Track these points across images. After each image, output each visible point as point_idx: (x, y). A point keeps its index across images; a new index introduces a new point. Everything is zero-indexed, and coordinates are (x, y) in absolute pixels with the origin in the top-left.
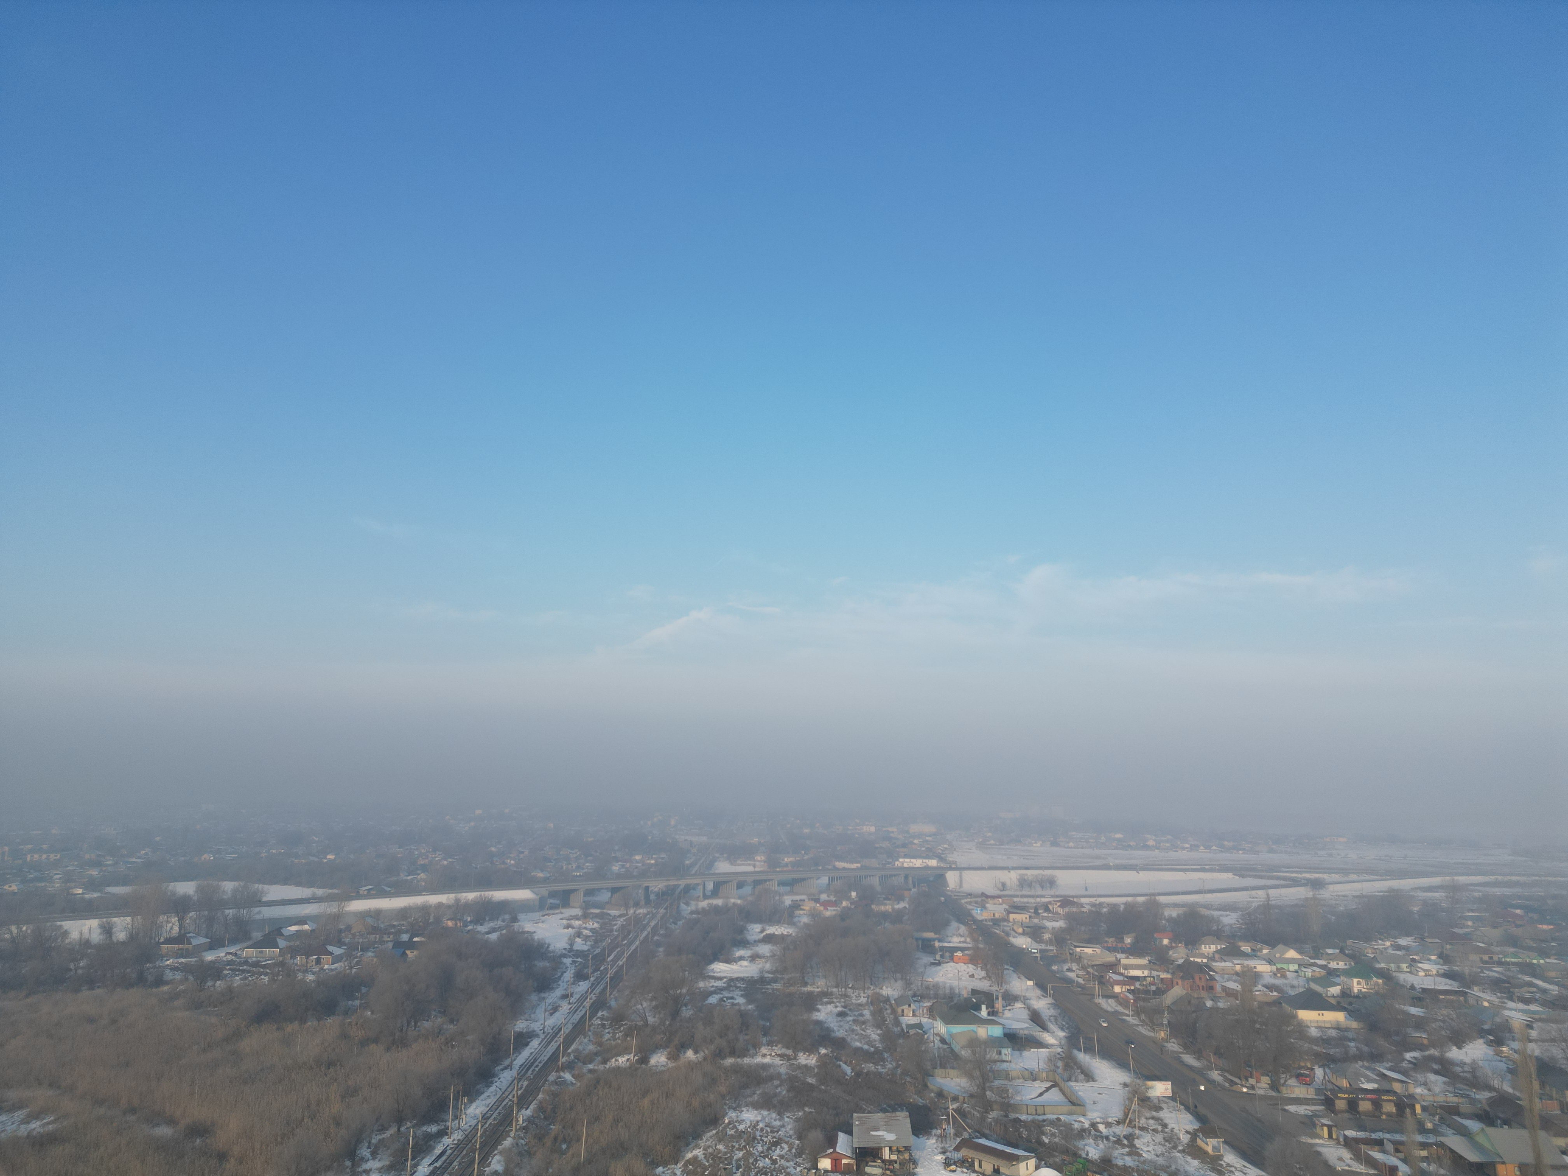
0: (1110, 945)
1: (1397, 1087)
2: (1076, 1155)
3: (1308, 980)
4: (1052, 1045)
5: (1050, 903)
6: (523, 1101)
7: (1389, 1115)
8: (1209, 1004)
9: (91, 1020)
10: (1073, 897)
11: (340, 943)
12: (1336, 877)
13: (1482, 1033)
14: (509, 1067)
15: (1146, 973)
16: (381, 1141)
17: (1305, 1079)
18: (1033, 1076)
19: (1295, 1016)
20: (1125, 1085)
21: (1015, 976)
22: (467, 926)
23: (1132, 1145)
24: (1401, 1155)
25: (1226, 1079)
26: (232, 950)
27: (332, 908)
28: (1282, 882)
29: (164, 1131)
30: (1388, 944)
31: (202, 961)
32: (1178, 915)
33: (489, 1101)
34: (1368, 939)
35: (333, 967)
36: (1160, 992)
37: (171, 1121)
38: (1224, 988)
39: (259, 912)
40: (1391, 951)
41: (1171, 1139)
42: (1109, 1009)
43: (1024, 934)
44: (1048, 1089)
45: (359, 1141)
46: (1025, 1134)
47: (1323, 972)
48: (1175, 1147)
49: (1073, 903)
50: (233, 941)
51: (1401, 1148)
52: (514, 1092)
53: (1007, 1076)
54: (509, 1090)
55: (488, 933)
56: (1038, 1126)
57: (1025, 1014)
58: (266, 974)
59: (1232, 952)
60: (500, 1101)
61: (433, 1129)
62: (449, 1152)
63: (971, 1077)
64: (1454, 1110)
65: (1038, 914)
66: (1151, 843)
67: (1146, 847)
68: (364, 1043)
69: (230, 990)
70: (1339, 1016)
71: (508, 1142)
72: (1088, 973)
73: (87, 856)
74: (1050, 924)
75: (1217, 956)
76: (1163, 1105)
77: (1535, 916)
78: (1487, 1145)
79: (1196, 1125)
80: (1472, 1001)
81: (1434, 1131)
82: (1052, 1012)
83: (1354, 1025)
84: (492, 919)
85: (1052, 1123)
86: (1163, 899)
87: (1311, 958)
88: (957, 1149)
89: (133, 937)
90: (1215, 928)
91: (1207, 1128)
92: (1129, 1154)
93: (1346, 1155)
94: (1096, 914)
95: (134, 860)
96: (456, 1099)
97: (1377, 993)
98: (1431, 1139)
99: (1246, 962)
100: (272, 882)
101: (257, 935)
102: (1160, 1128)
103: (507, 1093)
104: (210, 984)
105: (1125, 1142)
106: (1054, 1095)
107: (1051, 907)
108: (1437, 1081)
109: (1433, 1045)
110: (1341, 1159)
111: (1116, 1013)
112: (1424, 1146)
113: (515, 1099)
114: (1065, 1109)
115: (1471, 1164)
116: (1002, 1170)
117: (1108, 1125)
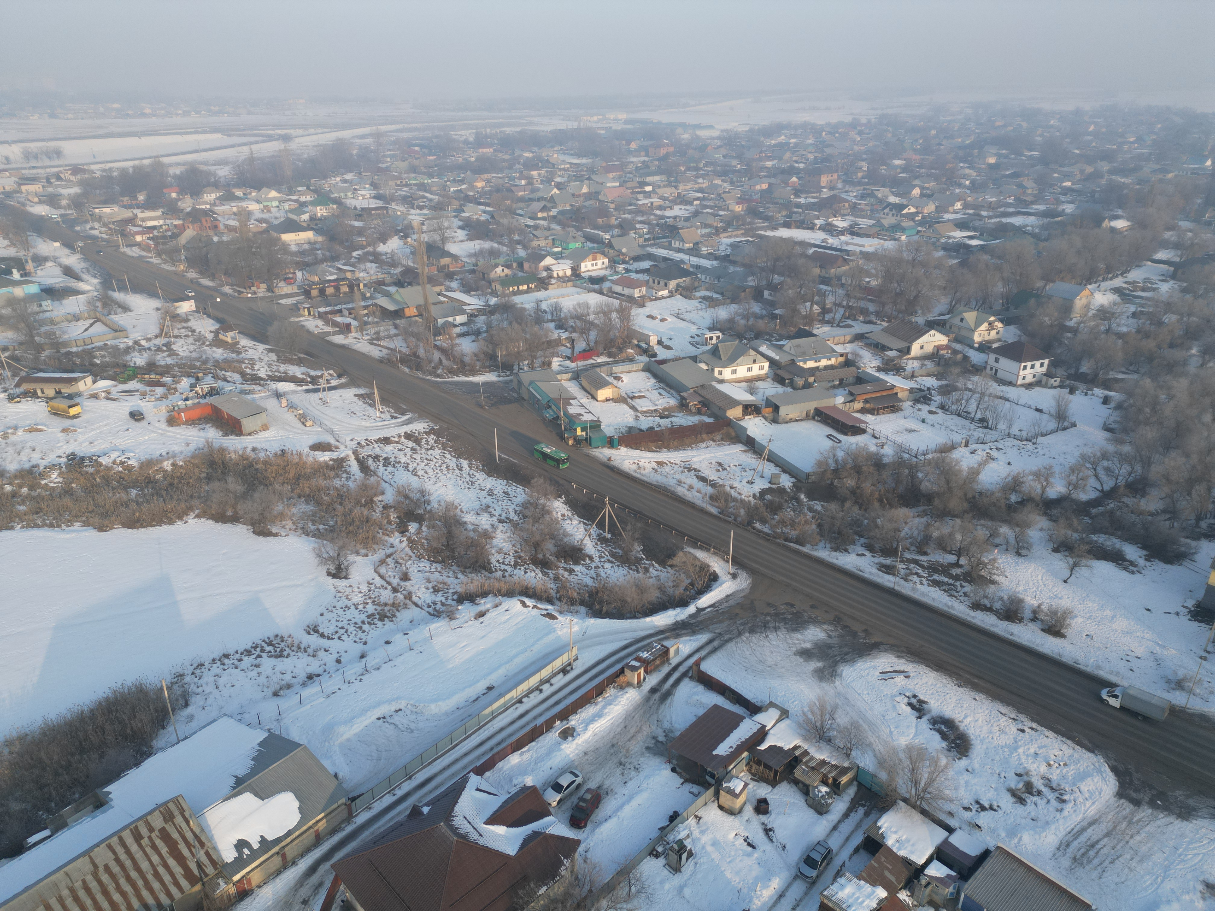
0: (125, 203)
1: (349, 275)
2: (125, 366)
3: (287, 212)
4: (88, 291)
5: (61, 172)
7: (345, 293)
8: (216, 239)
10: (83, 165)
12: (300, 132)
13: (397, 232)
15: (161, 222)
17: (289, 281)
18: (76, 318)
19: (280, 239)
20: (158, 309)
21: (40, 240)
23: (170, 349)
24: (353, 316)
25: (235, 291)
28: (261, 138)
30: (338, 179)
32: (181, 172)
34: (325, 177)
36: (175, 236)
38: (226, 226)
40: (340, 184)
41: (200, 339)
42: (134, 255)
43: (40, 202)
44: (91, 325)
46: (78, 361)
47: (296, 205)
48: (203, 344)
49: (84, 171)
51: (352, 311)
53: (52, 322)
56: (90, 353)
57: (58, 271)
59: (229, 197)
63: (16, 329)
64: (381, 283)
65: (51, 183)
66: (147, 111)
67: (143, 115)
70: (309, 235)
72: (110, 229)
74: (65, 192)
75: (217, 202)
76: (190, 318)
77: (426, 151)
78: (399, 299)
79: (217, 326)
80: (391, 212)
81: (371, 298)
82: (83, 265)
83: (320, 239)
85: (100, 348)
86: (166, 160)
87: (287, 195)
88: (18, 385)
90: (213, 180)
91: (225, 326)
92: (168, 356)
93: (320, 323)
94: (108, 180)
97: (333, 215)
98: (370, 302)
99: (240, 204)
102: (190, 334)
105: (164, 348)
106: (98, 328)
107: (62, 176)
108: (372, 267)
109: (369, 244)
110: (317, 326)
111: (141, 257)
112: (365, 307)
114: (110, 336)
115: (391, 312)
116: (63, 391)
117: (148, 340)
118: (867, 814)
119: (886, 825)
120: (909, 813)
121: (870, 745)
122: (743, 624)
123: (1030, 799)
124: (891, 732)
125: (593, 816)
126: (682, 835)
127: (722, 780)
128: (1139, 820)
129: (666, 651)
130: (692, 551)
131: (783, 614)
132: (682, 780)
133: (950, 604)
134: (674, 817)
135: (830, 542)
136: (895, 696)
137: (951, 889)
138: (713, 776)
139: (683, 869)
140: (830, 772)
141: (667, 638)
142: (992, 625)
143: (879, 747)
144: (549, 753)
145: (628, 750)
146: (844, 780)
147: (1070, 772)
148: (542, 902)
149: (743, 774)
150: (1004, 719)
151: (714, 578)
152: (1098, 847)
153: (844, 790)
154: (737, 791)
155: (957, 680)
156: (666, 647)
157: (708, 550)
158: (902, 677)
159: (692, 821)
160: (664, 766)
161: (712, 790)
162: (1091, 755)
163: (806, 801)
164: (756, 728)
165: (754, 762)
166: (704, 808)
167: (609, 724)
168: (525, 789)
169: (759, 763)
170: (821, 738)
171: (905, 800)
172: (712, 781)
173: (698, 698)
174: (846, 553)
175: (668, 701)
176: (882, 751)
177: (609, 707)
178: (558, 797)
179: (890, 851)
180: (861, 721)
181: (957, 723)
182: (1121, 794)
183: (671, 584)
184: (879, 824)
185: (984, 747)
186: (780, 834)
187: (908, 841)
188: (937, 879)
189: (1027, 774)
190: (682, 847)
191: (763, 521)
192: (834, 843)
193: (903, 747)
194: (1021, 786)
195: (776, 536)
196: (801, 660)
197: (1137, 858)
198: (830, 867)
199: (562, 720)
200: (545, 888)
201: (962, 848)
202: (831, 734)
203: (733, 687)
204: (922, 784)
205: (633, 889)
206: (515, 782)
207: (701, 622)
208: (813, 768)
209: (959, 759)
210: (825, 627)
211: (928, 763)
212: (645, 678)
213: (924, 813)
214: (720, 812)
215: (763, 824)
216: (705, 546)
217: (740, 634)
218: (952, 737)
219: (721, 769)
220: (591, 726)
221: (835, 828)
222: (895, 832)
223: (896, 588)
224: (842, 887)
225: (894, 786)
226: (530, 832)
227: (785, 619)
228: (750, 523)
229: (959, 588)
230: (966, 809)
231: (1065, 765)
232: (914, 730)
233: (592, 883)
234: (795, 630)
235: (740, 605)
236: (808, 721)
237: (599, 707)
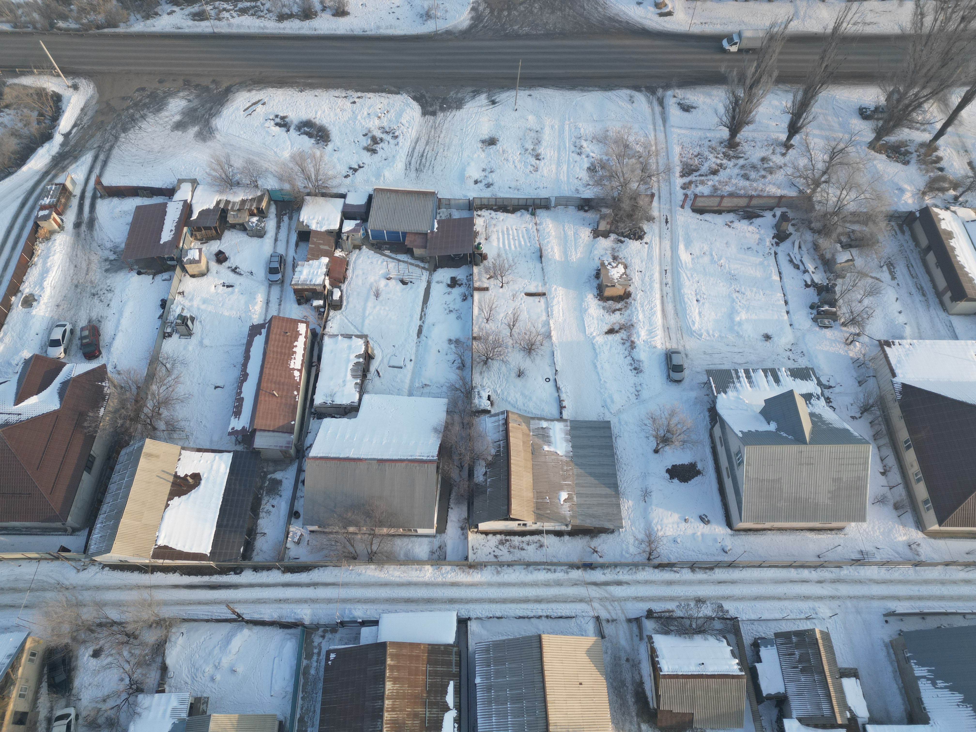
118: (290, 218)
119: (305, 218)
120: (315, 201)
121: (266, 170)
122: (113, 128)
123: (378, 147)
124: (275, 153)
125: (101, 343)
126: (178, 311)
127: (181, 258)
128: (439, 124)
129: (64, 187)
130: (16, 81)
131: (140, 101)
132: (151, 276)
133: (262, 25)
134: (164, 304)
135: (139, 12)
136: (264, 124)
137: (362, 232)
138: (172, 259)
139: (194, 331)
140: (251, 206)
141: (55, 176)
142: (299, 29)
143: (274, 168)
144: (26, 324)
145: (91, 282)
146: (264, 204)
147: (392, 115)
148: (108, 418)
149: (193, 244)
150: (340, 100)
151: (57, 98)
152: (425, 154)
153: (268, 212)
154: (197, 258)
155: (297, 87)
156: (60, 184)
157: (32, 73)
158: (260, 106)
159: (179, 298)
160: (130, 275)
161: (178, 269)
162: (399, 96)
163: (247, 234)
164: (180, 206)
165: (195, 231)
166: (181, 284)
167: (59, 272)
168: (27, 362)
169: (199, 229)
170: (231, 186)
171: (309, 194)
172: (174, 263)
173: (119, 209)
174: (157, 17)
175: (97, 226)
176: (277, 169)
177: (49, 260)
178: (62, 349)
179: (316, 232)
180: (251, 156)
181: (313, 121)
182: (424, 113)
183: (20, 125)
184: (301, 220)
185: (337, 128)
186: (244, 267)
187: (323, 219)
188: (351, 231)
189: (369, 131)
190: (183, 320)
191: (65, 18)
192: (281, 250)
193: (289, 158)
194: (369, 141)
195: (86, 28)
196: (180, 133)
197: (446, 148)
198: (287, 265)
199: (15, 294)
200: (102, 410)
201: (355, 203)
202: (236, 178)
203: (141, 184)
204: (313, 177)
205: (168, 366)
206: (14, 363)
207: (76, 145)
208: (239, 210)
209: (326, 146)
210: (181, 94)
211: (309, 160)
212: (62, 220)
213: (324, 195)
214: (194, 280)
215: (229, 268)
216: (26, 71)
217: (117, 138)
218: (315, 133)
219: (175, 251)
220: (45, 283)
221: (276, 240)
222: (314, 218)
223: (216, 30)
224: (301, 272)
225: (297, 189)
226: (59, 385)
227: (145, 105)
228: (52, 25)
229: (262, 7)
230: (346, 176)
231: (388, 112)
232: (289, 143)
233: (136, 383)
234: (159, 110)
235: (98, 112)
236: (215, 178)
237: (39, 265)
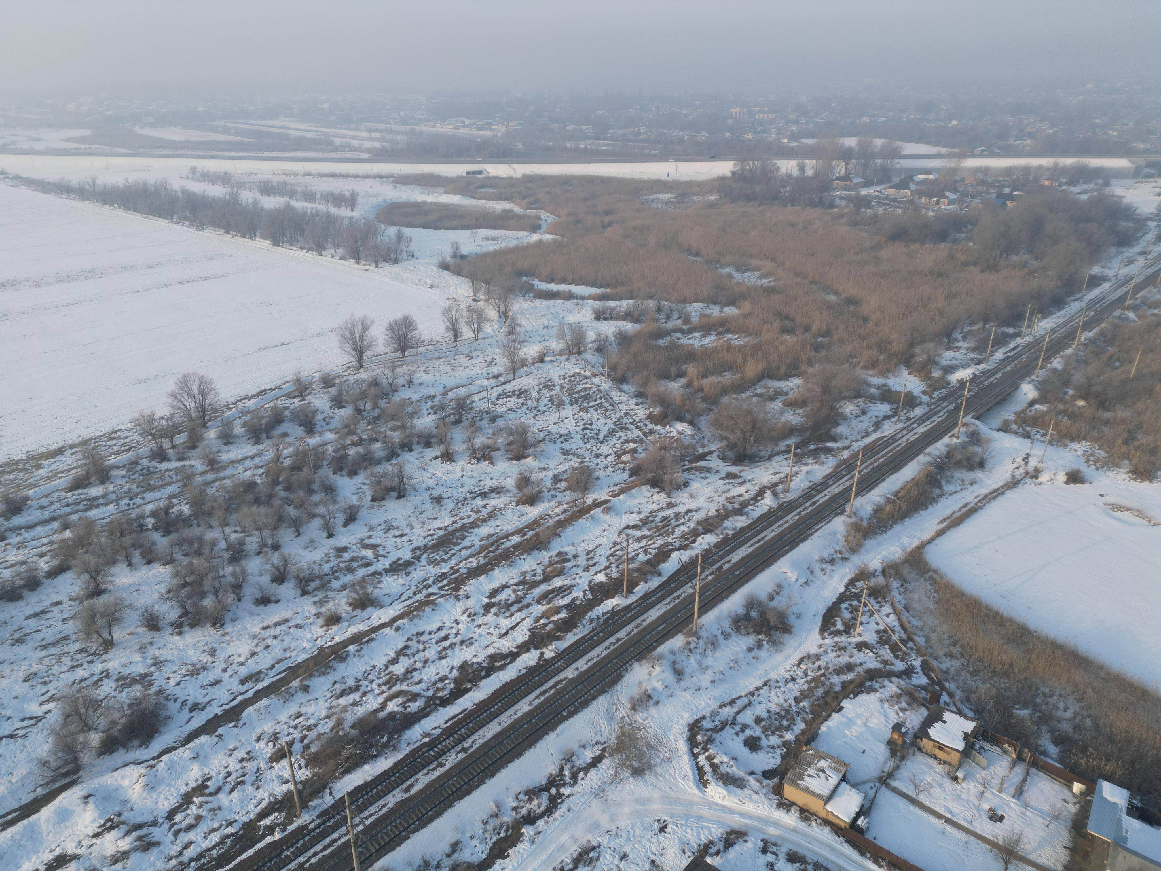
6: (1087, 326)
9: (793, 225)
11: (955, 191)
14: (1080, 299)
16: (970, 331)
22: (1061, 186)
26: (879, 188)
27: (951, 163)
29: (832, 298)
31: (859, 194)
33: (1058, 320)
35: (948, 207)
37: (837, 293)
39: (898, 163)
45: (954, 328)
50: (880, 182)
52: (1081, 318)
54: (1077, 315)
55: (1080, 193)
58: (900, 208)
60: (1067, 322)
61: (1011, 331)
62: (1020, 348)
68: (965, 264)
69: (876, 216)
71: (1069, 351)
73: (790, 117)
84: (1085, 182)
89: (817, 174)
95: (818, 120)
96: (1032, 314)
100: (909, 141)
101: (896, 180)
103: (1074, 318)
104: (863, 210)
113: (1081, 323)
